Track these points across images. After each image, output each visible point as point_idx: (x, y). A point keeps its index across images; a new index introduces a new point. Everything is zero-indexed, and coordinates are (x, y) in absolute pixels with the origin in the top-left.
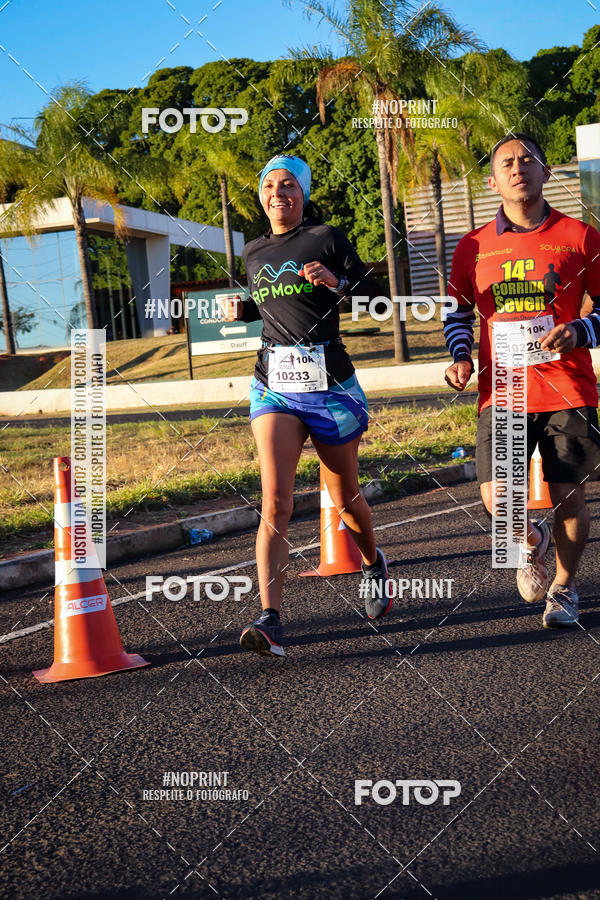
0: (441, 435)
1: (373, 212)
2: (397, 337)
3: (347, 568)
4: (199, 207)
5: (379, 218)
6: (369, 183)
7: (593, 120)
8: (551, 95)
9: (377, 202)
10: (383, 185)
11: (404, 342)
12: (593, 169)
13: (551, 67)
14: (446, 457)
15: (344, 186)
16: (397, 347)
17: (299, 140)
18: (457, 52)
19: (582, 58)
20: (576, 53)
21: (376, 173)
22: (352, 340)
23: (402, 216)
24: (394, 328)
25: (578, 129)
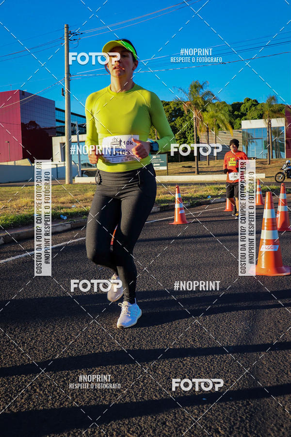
0: (205, 192)
1: (192, 138)
2: (196, 168)
3: (180, 223)
4: (150, 135)
5: (194, 139)
6: (191, 131)
7: (246, 119)
8: (236, 113)
9: (193, 136)
10: (195, 132)
11: (198, 170)
12: (245, 131)
13: (236, 107)
14: (206, 198)
15: (185, 131)
16: (196, 171)
17: (175, 120)
18: (214, 101)
19: (243, 105)
20: (242, 104)
21: (193, 129)
22: (185, 169)
23: (199, 139)
24: (196, 166)
25: (242, 121)
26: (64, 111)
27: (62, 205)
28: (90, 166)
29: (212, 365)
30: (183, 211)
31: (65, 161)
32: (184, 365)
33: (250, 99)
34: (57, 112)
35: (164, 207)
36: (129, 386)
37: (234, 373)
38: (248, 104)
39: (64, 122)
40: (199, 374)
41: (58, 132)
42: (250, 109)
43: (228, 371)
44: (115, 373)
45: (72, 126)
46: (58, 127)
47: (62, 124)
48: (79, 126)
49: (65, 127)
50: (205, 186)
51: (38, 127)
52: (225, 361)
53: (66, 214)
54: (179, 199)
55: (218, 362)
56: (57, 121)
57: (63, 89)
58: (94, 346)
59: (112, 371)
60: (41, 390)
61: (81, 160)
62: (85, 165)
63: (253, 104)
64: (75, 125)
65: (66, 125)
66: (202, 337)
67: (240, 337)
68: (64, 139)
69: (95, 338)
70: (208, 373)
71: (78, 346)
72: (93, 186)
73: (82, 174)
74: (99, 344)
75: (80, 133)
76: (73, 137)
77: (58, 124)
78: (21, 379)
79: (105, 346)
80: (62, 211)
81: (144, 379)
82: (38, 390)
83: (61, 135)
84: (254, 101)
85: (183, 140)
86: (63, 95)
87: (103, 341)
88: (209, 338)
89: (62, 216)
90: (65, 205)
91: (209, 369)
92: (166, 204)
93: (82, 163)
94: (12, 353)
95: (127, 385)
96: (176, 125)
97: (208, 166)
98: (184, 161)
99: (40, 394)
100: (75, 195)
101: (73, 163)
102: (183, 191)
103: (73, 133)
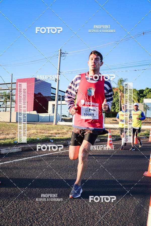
1: (118, 106)
7: (146, 98)
8: (141, 95)
9: (119, 105)
12: (145, 104)
13: (141, 92)
15: (115, 102)
20: (144, 90)
21: (119, 101)
22: (114, 121)
25: (144, 99)
26: (55, 89)
27: (51, 135)
28: (66, 116)
29: (122, 218)
30: (112, 142)
31: (54, 113)
32: (108, 217)
33: (148, 88)
34: (52, 89)
35: (102, 139)
36: (80, 224)
37: (133, 223)
38: (147, 91)
39: (55, 94)
40: (115, 222)
41: (51, 99)
42: (148, 93)
43: (130, 222)
44: (74, 217)
45: (59, 96)
46: (52, 96)
47: (54, 95)
48: (62, 97)
49: (55, 96)
51: (42, 96)
52: (129, 217)
53: (53, 139)
54: (110, 136)
55: (125, 217)
56: (52, 93)
58: (64, 204)
59: (72, 216)
60: (37, 222)
61: (62, 113)
62: (63, 116)
63: (150, 91)
64: (60, 96)
65: (56, 96)
66: (118, 204)
67: (137, 206)
68: (54, 102)
69: (65, 200)
70: (120, 222)
71: (56, 203)
72: (67, 126)
73: (62, 120)
74: (66, 203)
75: (62, 100)
76: (59, 102)
77: (52, 95)
78: (28, 216)
79: (69, 204)
80: (51, 138)
81: (88, 222)
82: (36, 222)
83: (53, 100)
84: (150, 89)
85: (113, 106)
86: (56, 81)
87: (68, 202)
88: (122, 205)
89: (51, 140)
90: (52, 135)
91: (121, 220)
92: (103, 138)
93: (62, 115)
94: (24, 203)
95: (79, 224)
98: (114, 117)
99: (36, 224)
100: (58, 130)
101: (58, 114)
102: (112, 132)
103: (59, 100)
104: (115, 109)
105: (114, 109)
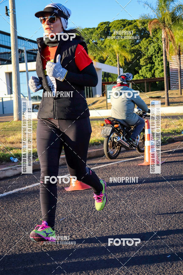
0: (179, 127)
1: (160, 63)
2: (166, 99)
4: (111, 61)
5: (162, 65)
6: (159, 55)
9: (162, 60)
10: (164, 55)
11: (168, 100)
15: (152, 55)
16: (166, 102)
17: (140, 42)
21: (162, 52)
22: (153, 100)
23: (168, 64)
24: (165, 96)
26: (9, 35)
27: (11, 146)
31: (12, 93)
39: (10, 48)
45: (19, 52)
47: (7, 50)
48: (27, 52)
49: (10, 53)
50: (178, 119)
53: (16, 156)
57: (6, 7)
64: (22, 51)
65: (13, 51)
68: (10, 68)
73: (33, 108)
75: (29, 61)
76: (20, 65)
80: (11, 152)
85: (149, 66)
86: (7, 14)
89: (12, 159)
90: (14, 145)
96: (141, 48)
97: (180, 95)
98: (152, 91)
101: (21, 96)
103: (21, 60)
104: (153, 71)
105: (150, 70)
